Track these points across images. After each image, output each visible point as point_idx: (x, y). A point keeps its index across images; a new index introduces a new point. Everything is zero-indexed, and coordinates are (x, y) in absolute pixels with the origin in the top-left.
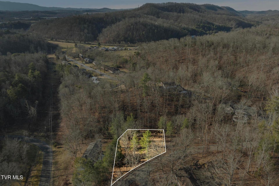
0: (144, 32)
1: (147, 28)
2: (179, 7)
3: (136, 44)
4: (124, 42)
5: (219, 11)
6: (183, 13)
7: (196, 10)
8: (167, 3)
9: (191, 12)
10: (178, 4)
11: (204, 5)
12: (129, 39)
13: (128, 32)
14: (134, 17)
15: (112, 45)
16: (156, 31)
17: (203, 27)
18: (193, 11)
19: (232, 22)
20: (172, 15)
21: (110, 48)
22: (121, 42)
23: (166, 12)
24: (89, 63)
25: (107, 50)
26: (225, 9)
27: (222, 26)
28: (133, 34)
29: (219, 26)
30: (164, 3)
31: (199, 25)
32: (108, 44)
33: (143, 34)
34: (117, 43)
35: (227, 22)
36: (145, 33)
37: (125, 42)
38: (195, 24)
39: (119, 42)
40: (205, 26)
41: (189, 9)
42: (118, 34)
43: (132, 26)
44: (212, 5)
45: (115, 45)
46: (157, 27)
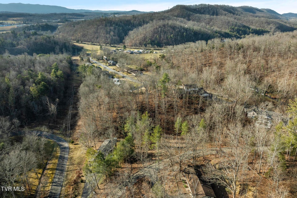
0: (172, 35)
1: (176, 30)
2: (213, 9)
3: (164, 47)
4: (150, 45)
5: (258, 14)
6: (217, 15)
7: (230, 12)
8: (199, 5)
9: (225, 15)
10: (211, 6)
11: (241, 7)
12: (156, 42)
13: (155, 35)
14: (163, 19)
15: (138, 48)
16: (185, 34)
17: (238, 31)
18: (227, 14)
19: (271, 26)
20: (204, 17)
21: (136, 51)
22: (148, 45)
23: (198, 15)
24: (113, 65)
25: (132, 53)
26: (265, 11)
27: (259, 30)
28: (160, 37)
29: (257, 29)
30: (196, 5)
31: (233, 29)
32: (134, 47)
33: (171, 37)
34: (143, 46)
35: (266, 25)
36: (173, 36)
37: (152, 45)
38: (229, 27)
39: (146, 45)
40: (240, 30)
41: (224, 12)
42: (144, 37)
43: (160, 29)
44: (250, 7)
45: (142, 48)
46: (186, 30)
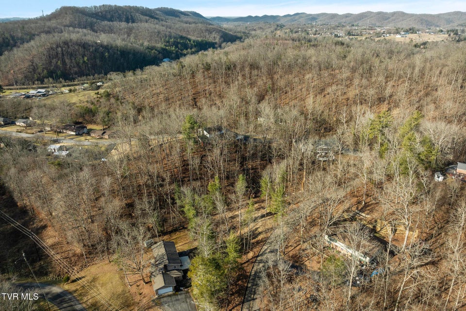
0: (86, 59)
1: (90, 50)
2: (125, 13)
3: (77, 80)
4: (51, 80)
5: (185, 19)
6: (133, 22)
7: (152, 17)
8: (100, 6)
9: (147, 22)
10: (120, 7)
11: (158, 9)
12: (59, 73)
13: (54, 61)
14: (48, 32)
16: (107, 54)
17: (176, 44)
18: (149, 19)
19: (214, 34)
20: (118, 26)
21: (32, 92)
22: (46, 80)
23: (106, 23)
24: (5, 124)
25: (28, 97)
26: (191, 15)
27: (202, 41)
28: (64, 62)
29: (198, 41)
30: (95, 7)
31: (168, 42)
33: (84, 62)
34: (36, 82)
35: (207, 34)
36: (88, 60)
37: (53, 79)
38: (161, 40)
39: (42, 82)
40: (178, 43)
41: (143, 16)
43: (59, 49)
44: (170, 8)
45: (34, 86)
46: (107, 48)
